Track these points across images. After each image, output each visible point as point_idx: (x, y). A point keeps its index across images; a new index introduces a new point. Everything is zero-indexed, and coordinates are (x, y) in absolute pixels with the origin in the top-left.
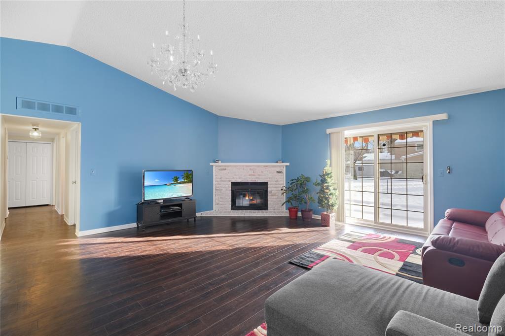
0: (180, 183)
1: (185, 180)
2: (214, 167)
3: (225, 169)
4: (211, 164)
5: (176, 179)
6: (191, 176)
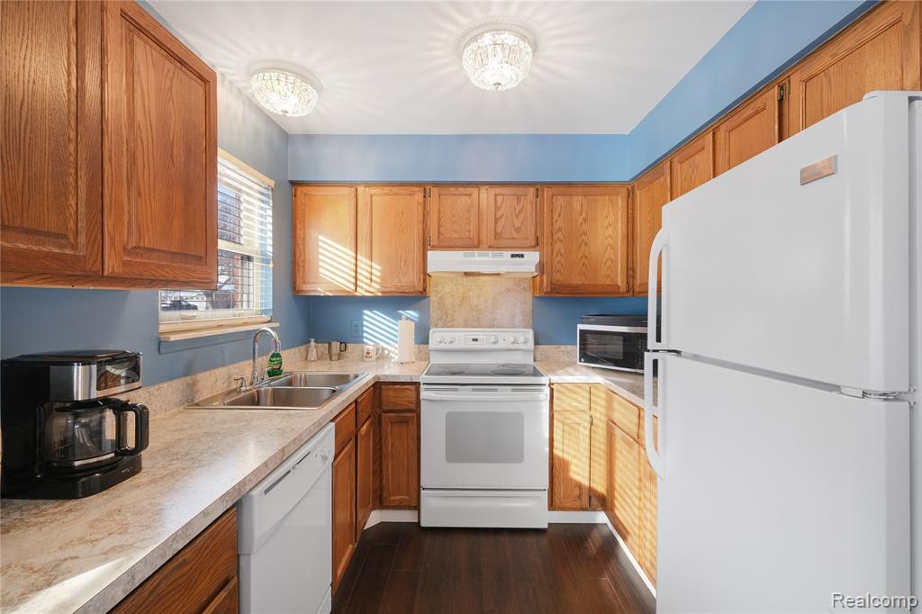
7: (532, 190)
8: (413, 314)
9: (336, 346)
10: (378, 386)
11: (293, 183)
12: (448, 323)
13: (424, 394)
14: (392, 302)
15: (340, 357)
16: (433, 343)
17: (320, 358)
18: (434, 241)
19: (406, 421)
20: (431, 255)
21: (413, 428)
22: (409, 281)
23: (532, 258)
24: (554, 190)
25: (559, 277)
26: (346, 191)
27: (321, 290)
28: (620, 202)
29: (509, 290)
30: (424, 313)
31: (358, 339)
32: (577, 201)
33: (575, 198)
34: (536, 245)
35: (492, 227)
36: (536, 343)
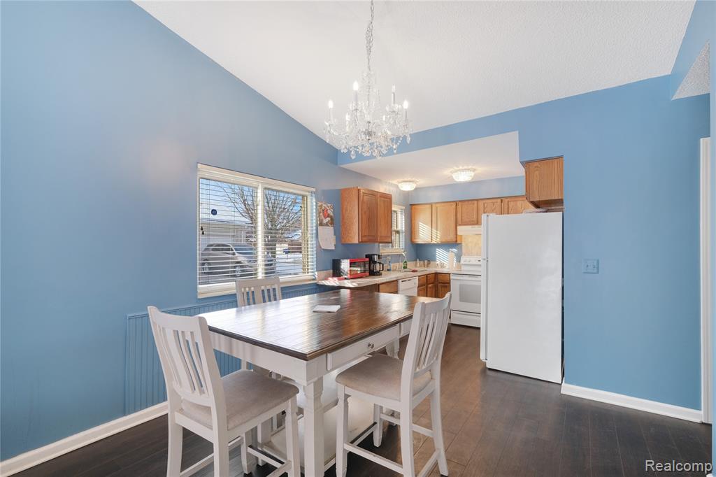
7: (499, 200)
8: (455, 250)
9: (426, 262)
10: (436, 274)
11: (411, 205)
12: (467, 254)
13: (452, 277)
14: (447, 245)
15: (427, 266)
16: (462, 262)
17: (420, 266)
18: (460, 222)
19: (446, 287)
20: (459, 228)
21: (448, 289)
22: (451, 237)
24: (509, 199)
26: (428, 206)
27: (420, 241)
30: (460, 250)
31: (434, 260)
33: (518, 202)
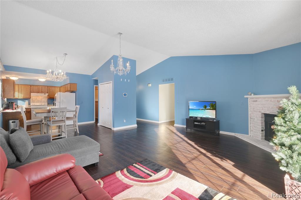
0: (208, 109)
1: (210, 108)
2: (249, 99)
3: (256, 101)
4: (246, 96)
5: (205, 107)
6: (214, 106)
7: (47, 87)
8: (28, 101)
12: (33, 102)
16: (31, 105)
18: (32, 92)
20: (32, 94)
21: (30, 113)
22: (27, 97)
23: (47, 94)
24: (50, 87)
25: (51, 97)
28: (59, 88)
29: (43, 98)
30: (30, 101)
32: (53, 88)
34: (48, 93)
35: (41, 90)
36: (48, 104)
